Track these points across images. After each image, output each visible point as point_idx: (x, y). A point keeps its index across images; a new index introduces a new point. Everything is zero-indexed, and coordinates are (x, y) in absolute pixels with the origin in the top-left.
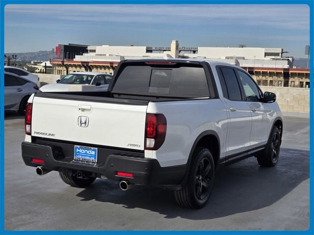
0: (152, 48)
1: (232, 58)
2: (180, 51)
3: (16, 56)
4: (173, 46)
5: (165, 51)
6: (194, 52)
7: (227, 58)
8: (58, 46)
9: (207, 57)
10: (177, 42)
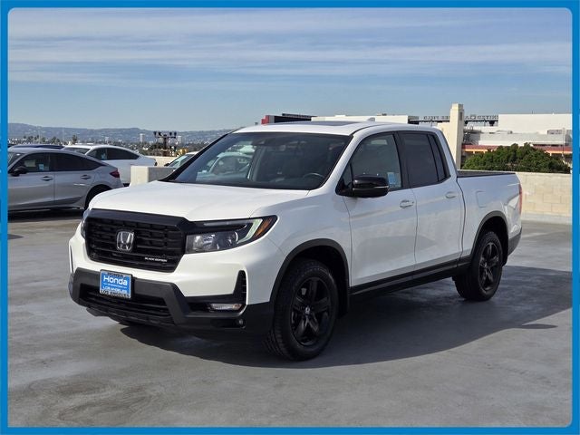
0: (418, 118)
1: (558, 132)
2: (466, 122)
3: (175, 134)
4: (454, 113)
5: (441, 122)
6: (492, 123)
7: (551, 132)
8: (264, 118)
9: (514, 132)
10: (460, 106)
